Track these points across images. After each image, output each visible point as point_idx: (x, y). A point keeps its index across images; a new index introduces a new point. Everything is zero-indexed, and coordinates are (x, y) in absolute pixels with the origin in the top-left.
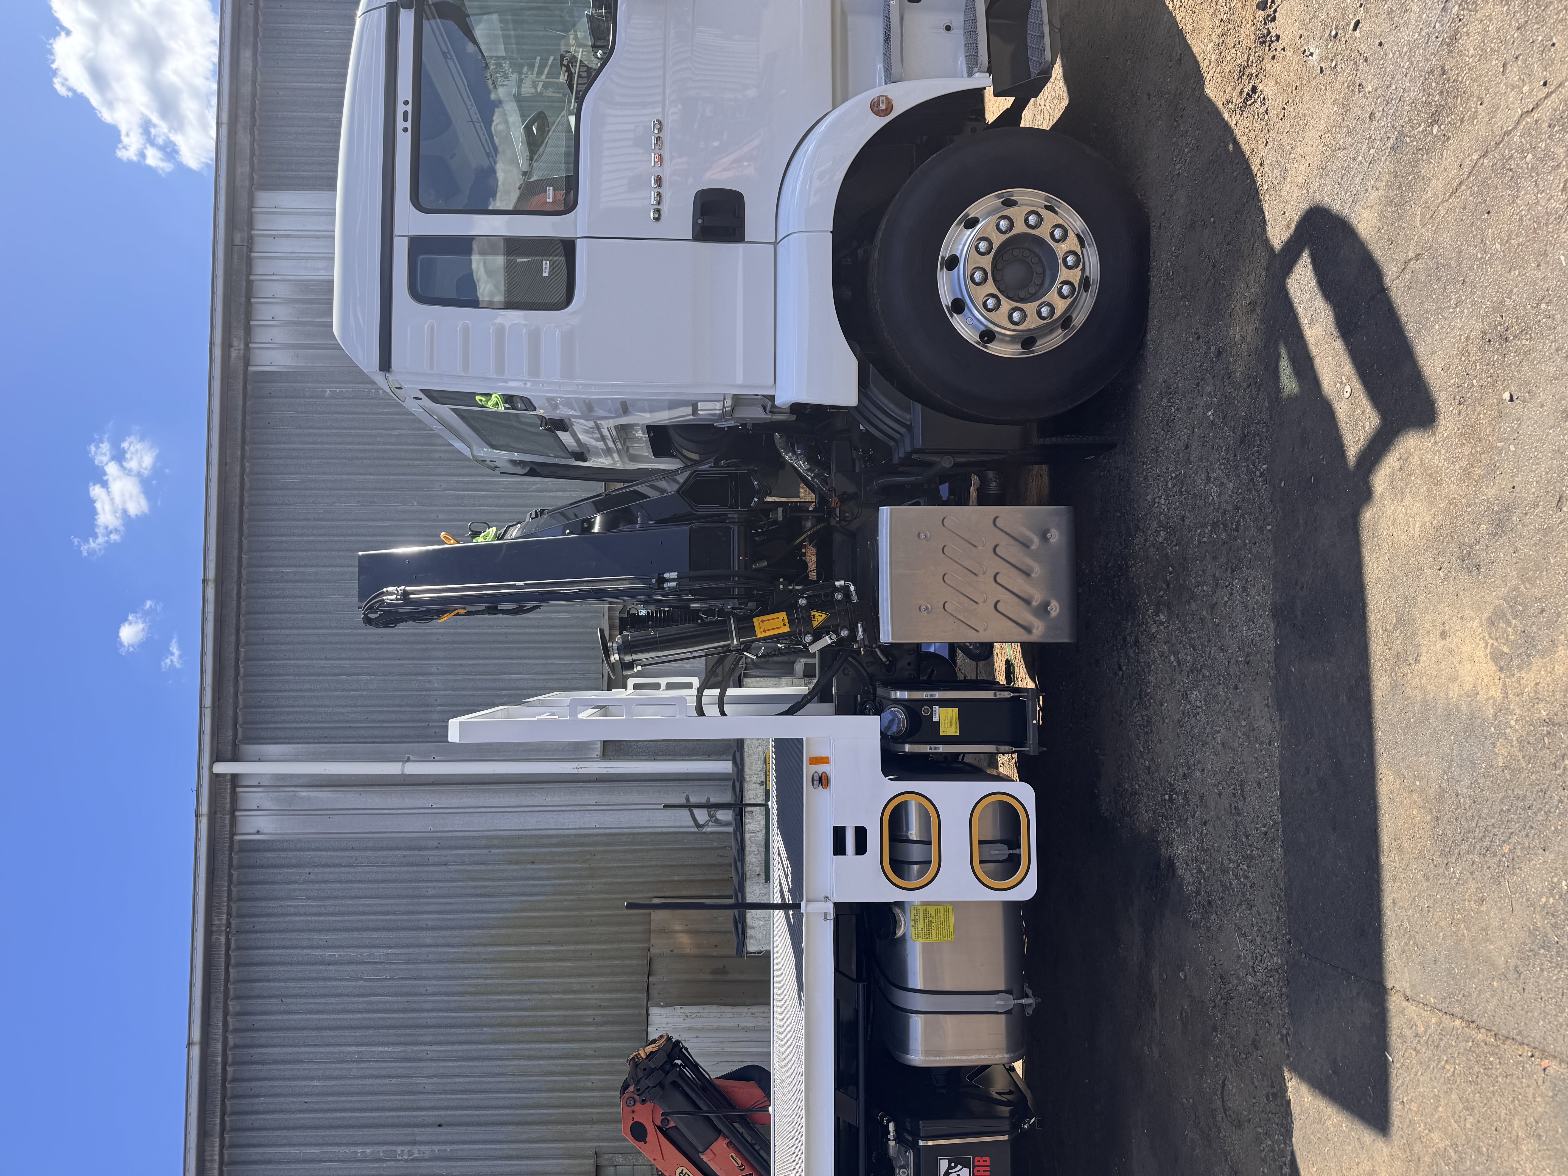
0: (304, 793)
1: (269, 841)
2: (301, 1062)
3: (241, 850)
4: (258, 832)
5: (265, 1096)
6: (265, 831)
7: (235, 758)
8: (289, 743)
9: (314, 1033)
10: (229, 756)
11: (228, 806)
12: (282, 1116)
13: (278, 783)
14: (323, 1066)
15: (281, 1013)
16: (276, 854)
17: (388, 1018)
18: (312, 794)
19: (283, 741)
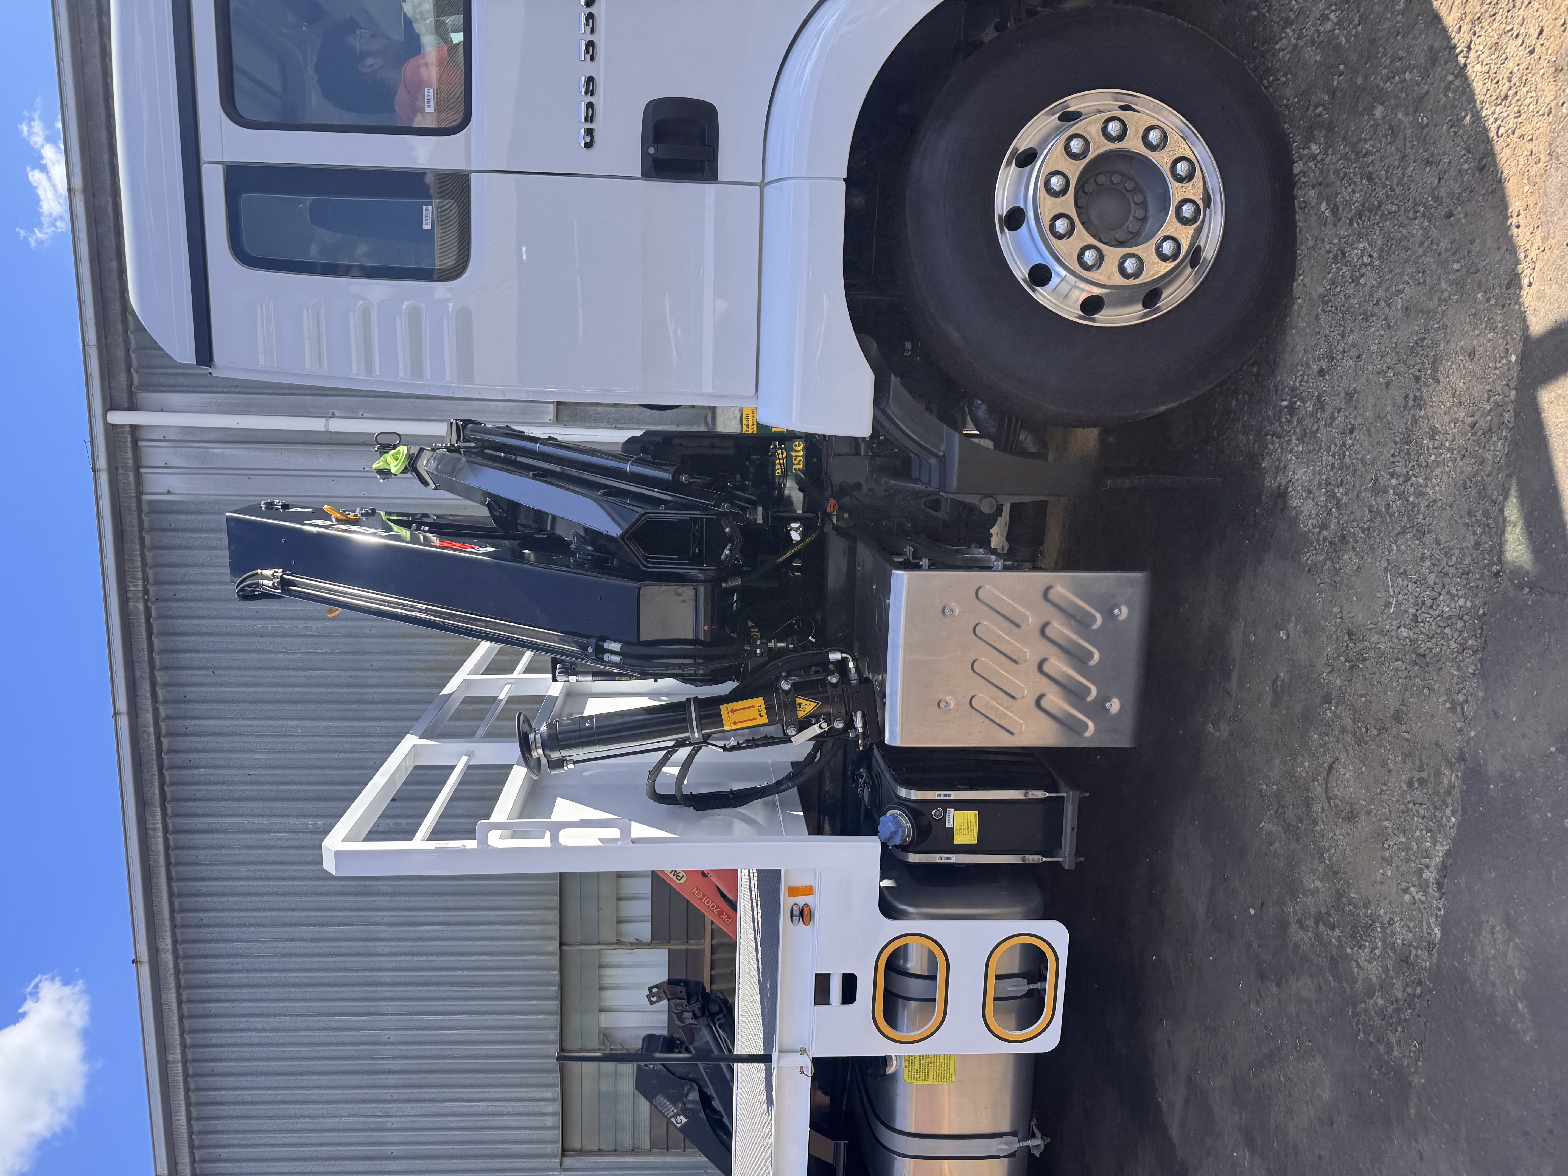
0: (217, 450)
1: (182, 502)
2: (241, 734)
3: (151, 512)
4: (169, 492)
5: (205, 767)
6: (177, 491)
7: (133, 407)
8: (194, 392)
9: (251, 707)
10: (126, 405)
11: (130, 462)
12: (224, 787)
13: (187, 438)
14: (265, 740)
15: (214, 685)
16: (192, 517)
17: (331, 693)
18: (227, 452)
19: (188, 389)
